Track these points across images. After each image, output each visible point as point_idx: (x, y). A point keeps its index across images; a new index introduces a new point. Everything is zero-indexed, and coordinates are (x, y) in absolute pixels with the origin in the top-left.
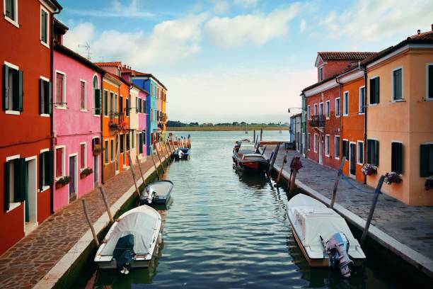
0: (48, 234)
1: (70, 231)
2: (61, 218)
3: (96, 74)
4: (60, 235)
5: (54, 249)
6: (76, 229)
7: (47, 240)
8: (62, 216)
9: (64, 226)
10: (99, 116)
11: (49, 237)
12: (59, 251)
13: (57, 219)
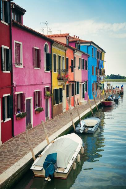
0: (6, 150)
1: (21, 149)
2: (18, 140)
3: (46, 43)
4: (13, 152)
5: (6, 161)
6: (25, 149)
7: (4, 154)
8: (19, 139)
9: (18, 146)
10: (49, 72)
11: (6, 152)
12: (9, 163)
13: (15, 140)
